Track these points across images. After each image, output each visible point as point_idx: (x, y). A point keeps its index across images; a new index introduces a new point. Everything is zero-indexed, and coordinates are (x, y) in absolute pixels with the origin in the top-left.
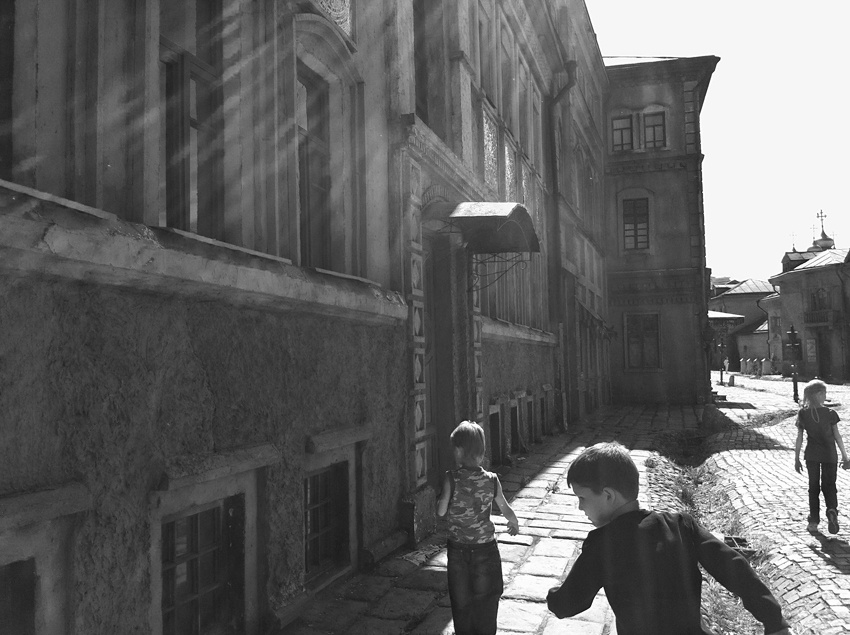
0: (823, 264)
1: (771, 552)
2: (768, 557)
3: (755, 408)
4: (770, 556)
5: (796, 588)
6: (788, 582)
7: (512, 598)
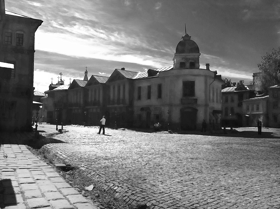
0: (62, 89)
1: (79, 167)
2: (78, 168)
3: (46, 132)
4: (79, 168)
5: (89, 173)
6: (87, 173)
7: (24, 183)
